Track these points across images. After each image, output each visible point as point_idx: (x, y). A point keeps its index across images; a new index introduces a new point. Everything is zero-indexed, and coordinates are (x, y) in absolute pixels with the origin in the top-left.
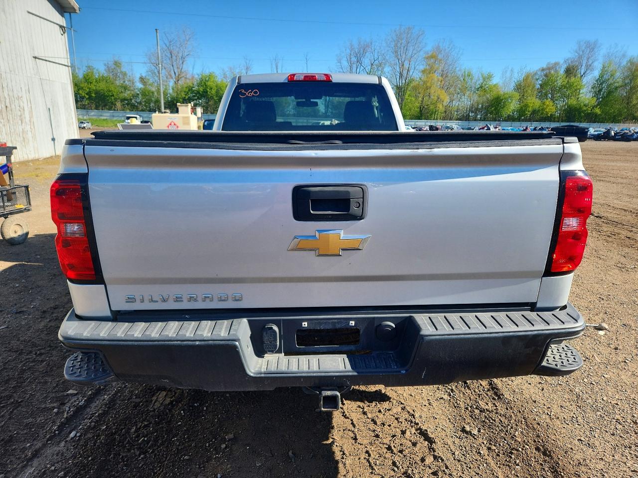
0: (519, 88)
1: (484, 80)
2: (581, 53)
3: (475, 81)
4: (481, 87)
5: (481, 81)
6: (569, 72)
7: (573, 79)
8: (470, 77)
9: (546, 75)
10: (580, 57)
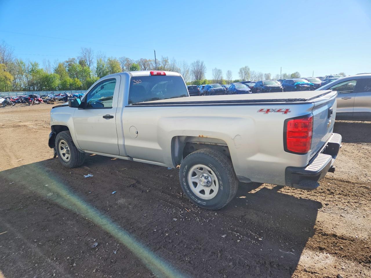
0: (57, 71)
1: (33, 66)
2: (85, 54)
3: (27, 67)
4: (33, 70)
5: (31, 67)
6: (81, 63)
7: (85, 68)
8: (23, 64)
9: (69, 65)
10: (85, 56)
